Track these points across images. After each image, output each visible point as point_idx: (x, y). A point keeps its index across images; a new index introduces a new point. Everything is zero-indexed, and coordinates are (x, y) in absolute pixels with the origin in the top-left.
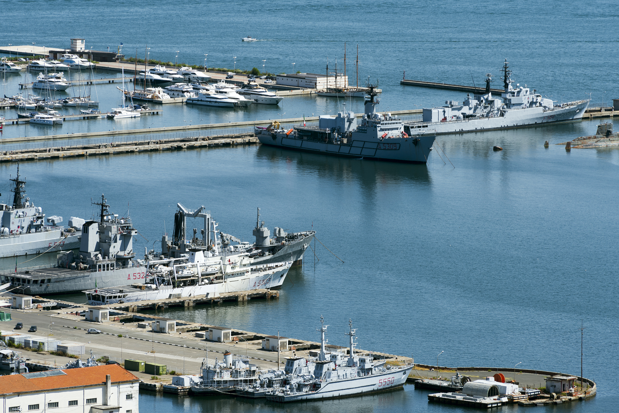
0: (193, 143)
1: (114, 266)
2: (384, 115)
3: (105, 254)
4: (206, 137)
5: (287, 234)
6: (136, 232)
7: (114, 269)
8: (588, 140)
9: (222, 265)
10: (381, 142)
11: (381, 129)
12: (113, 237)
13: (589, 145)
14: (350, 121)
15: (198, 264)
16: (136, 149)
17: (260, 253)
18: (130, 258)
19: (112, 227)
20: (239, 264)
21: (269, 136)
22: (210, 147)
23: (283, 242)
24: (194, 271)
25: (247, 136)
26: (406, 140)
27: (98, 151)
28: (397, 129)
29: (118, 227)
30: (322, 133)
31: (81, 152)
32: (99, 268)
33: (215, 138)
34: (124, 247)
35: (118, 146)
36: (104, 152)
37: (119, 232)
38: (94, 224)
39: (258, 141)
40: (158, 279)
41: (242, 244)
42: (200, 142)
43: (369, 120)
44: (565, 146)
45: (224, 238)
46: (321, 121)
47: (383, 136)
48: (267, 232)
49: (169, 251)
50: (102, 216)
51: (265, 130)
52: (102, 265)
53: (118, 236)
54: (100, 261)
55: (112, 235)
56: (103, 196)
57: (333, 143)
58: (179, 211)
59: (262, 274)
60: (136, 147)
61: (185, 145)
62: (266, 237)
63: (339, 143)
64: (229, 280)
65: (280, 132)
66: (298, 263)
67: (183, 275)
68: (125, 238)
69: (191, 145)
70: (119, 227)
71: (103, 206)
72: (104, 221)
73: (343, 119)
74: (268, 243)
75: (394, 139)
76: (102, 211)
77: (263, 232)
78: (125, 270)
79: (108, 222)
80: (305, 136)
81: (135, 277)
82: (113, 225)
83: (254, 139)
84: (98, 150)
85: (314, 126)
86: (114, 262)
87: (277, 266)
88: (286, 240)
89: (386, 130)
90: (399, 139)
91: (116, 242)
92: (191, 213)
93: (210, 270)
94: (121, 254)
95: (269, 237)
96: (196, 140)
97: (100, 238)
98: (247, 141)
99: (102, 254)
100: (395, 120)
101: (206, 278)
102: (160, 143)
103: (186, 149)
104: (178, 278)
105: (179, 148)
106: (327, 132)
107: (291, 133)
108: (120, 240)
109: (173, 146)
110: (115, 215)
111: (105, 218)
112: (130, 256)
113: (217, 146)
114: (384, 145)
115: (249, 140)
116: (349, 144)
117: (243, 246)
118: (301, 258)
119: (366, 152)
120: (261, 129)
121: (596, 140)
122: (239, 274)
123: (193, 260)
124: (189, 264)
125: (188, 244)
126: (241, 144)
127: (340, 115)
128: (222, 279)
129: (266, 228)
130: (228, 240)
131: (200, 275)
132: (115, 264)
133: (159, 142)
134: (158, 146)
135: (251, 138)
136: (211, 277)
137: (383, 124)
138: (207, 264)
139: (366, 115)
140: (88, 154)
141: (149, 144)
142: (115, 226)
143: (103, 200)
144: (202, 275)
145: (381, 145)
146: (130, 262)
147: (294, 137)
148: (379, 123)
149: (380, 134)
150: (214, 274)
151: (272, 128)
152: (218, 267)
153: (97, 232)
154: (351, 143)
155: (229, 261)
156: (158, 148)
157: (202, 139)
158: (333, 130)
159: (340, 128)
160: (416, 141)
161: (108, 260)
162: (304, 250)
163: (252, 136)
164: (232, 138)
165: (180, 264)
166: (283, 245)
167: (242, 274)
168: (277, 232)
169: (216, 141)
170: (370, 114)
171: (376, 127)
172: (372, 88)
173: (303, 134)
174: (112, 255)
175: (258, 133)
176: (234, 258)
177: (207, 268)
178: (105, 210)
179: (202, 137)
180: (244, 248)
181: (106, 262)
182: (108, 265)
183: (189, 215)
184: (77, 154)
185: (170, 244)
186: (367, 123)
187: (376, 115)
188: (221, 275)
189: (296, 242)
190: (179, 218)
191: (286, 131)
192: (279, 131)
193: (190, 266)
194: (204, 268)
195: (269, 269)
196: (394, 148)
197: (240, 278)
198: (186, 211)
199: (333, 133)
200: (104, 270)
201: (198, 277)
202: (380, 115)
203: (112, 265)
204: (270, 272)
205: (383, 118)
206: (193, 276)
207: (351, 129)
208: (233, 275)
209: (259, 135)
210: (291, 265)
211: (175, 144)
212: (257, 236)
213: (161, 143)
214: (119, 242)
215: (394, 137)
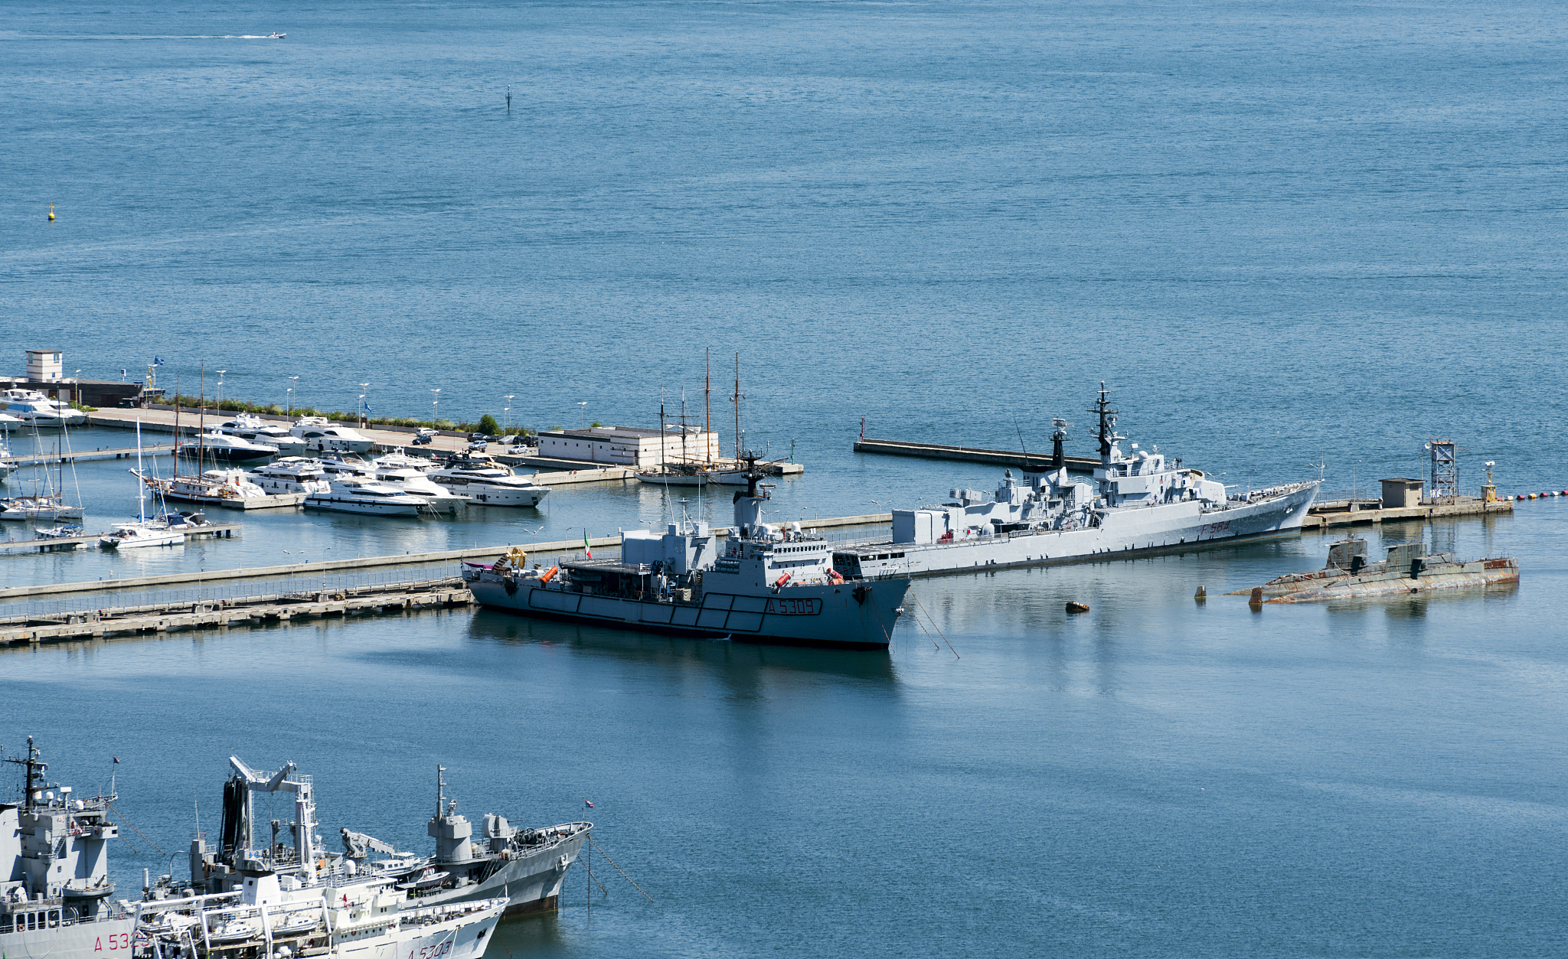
0: (305, 607)
1: (57, 917)
2: (783, 530)
3: (36, 888)
4: (341, 591)
5: (516, 829)
6: (114, 832)
7: (57, 924)
8: (1305, 583)
9: (326, 910)
10: (774, 596)
11: (774, 563)
12: (55, 844)
13: (1309, 596)
14: (699, 544)
15: (264, 907)
16: (161, 623)
17: (446, 879)
18: (101, 897)
19: (54, 818)
20: (368, 906)
21: (498, 586)
22: (350, 615)
23: (505, 851)
24: (254, 925)
25: (443, 586)
26: (838, 590)
27: (63, 630)
28: (816, 562)
29: (68, 818)
30: (629, 576)
31: (20, 633)
32: (18, 923)
33: (363, 594)
34: (84, 869)
35: (117, 616)
36: (78, 633)
37: (71, 831)
38: (6, 812)
39: (472, 599)
40: (163, 949)
41: (396, 858)
42: (325, 604)
43: (745, 541)
44: (1248, 598)
45: (352, 843)
46: (627, 545)
47: (780, 582)
48: (462, 827)
49: (207, 877)
50: (29, 792)
51: (488, 572)
52: (26, 915)
53: (70, 842)
54: (21, 906)
55: (52, 838)
56: (30, 741)
57: (655, 601)
58: (235, 777)
59: (427, 931)
60: (161, 618)
61: (285, 612)
62: (461, 840)
63: (671, 600)
64: (342, 947)
65: (527, 574)
66: (546, 905)
67: (227, 936)
68: (88, 846)
69: (301, 611)
70: (72, 820)
71: (29, 765)
72: (35, 803)
73: (682, 540)
74: (466, 854)
75: (806, 588)
76: (30, 778)
77: (452, 827)
78: (87, 926)
79: (47, 805)
80: (587, 583)
81: (113, 945)
82: (57, 814)
83: (461, 595)
84: (65, 627)
85: (609, 560)
86: (59, 908)
87: (468, 911)
88: (514, 847)
89: (787, 564)
90: (820, 587)
91: (63, 855)
92: (263, 781)
93: (294, 924)
94: (78, 886)
95: (468, 840)
96: (315, 598)
97: (24, 848)
98: (445, 599)
99: (30, 887)
100: (808, 539)
101: (285, 944)
102: (224, 609)
103: (288, 623)
104: (213, 943)
105: (271, 621)
106: (640, 573)
107: (552, 577)
108: (73, 850)
109: (255, 614)
110: (63, 789)
111: (38, 796)
112: (100, 891)
113: (367, 613)
114: (783, 603)
115: (450, 595)
116: (697, 603)
117: (398, 862)
118: (555, 891)
119: (738, 623)
120: (479, 569)
121: (1326, 581)
122: (370, 933)
123: (251, 898)
124: (243, 909)
125: (253, 858)
126: (428, 607)
127: (672, 528)
128: (327, 945)
129: (461, 817)
130: (360, 848)
131: (269, 936)
132: (60, 911)
133: (221, 606)
134: (216, 617)
135: (454, 592)
136: (300, 941)
137: (780, 550)
138: (287, 910)
139: (737, 529)
140: (38, 639)
141: (193, 612)
142: (62, 817)
143: (31, 751)
144: (275, 936)
145: (776, 604)
146: (102, 908)
147: (559, 588)
148: (769, 548)
149: (772, 576)
150: (306, 933)
151: (508, 564)
152: (316, 914)
153: (17, 831)
154: (701, 600)
155: (345, 899)
156: (218, 620)
157: (331, 597)
158: (656, 568)
159: (673, 563)
160: (861, 594)
161: (44, 903)
162: (561, 872)
163: (458, 586)
164: (408, 591)
165: (220, 908)
166: (506, 859)
167: (377, 931)
168: (491, 827)
169: (366, 602)
170: (746, 525)
171: (760, 558)
172: (751, 460)
173: (582, 579)
174: (55, 890)
175: (472, 579)
176: (357, 891)
177: (287, 918)
178: (36, 776)
179: (332, 591)
180: (399, 867)
181: (40, 906)
182: (42, 916)
183: (256, 786)
184: (11, 639)
185: (210, 861)
186: (738, 548)
187: (761, 528)
188: (324, 935)
189: (540, 851)
190: (234, 796)
191: (541, 573)
192: (523, 572)
193: (244, 914)
194: (281, 918)
195: (447, 919)
196: (808, 610)
197: (371, 942)
198: (250, 777)
199: (656, 575)
200: (31, 927)
201: (264, 940)
202: (771, 528)
203: (53, 915)
204: (451, 926)
205: (779, 536)
206: (251, 939)
207: (700, 566)
208: (354, 934)
209: (474, 585)
210: (503, 908)
211: (262, 611)
212: (437, 838)
213: (227, 607)
214: (73, 857)
215: (808, 582)
